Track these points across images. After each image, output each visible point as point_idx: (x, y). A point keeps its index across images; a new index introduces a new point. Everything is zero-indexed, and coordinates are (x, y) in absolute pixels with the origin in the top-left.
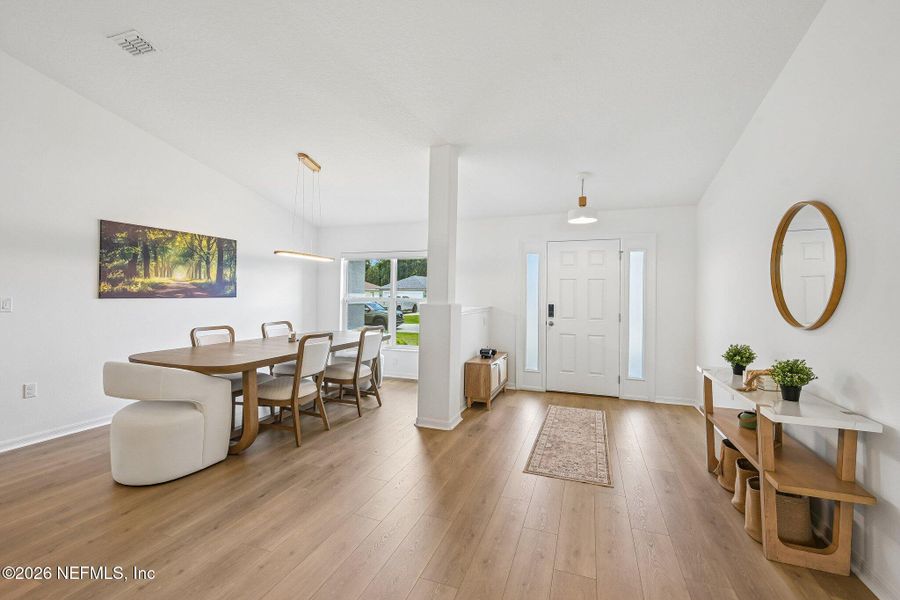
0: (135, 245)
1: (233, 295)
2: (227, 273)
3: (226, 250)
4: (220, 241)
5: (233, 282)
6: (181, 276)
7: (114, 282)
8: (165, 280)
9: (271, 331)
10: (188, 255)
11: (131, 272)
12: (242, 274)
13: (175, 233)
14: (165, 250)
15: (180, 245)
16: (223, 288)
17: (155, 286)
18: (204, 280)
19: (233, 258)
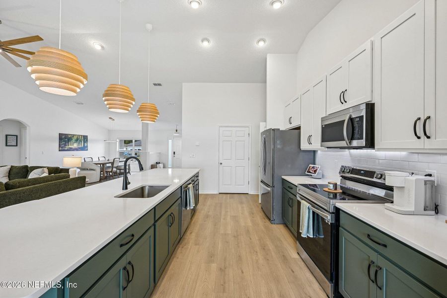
0: (66, 138)
1: (87, 150)
2: (86, 144)
3: (85, 138)
4: (84, 136)
5: (87, 146)
6: (75, 145)
7: (62, 147)
8: (72, 147)
9: (101, 159)
10: (77, 140)
11: (65, 145)
12: (89, 144)
13: (74, 135)
14: (72, 139)
15: (75, 138)
16: (84, 148)
17: (70, 148)
18: (80, 146)
19: (87, 140)
